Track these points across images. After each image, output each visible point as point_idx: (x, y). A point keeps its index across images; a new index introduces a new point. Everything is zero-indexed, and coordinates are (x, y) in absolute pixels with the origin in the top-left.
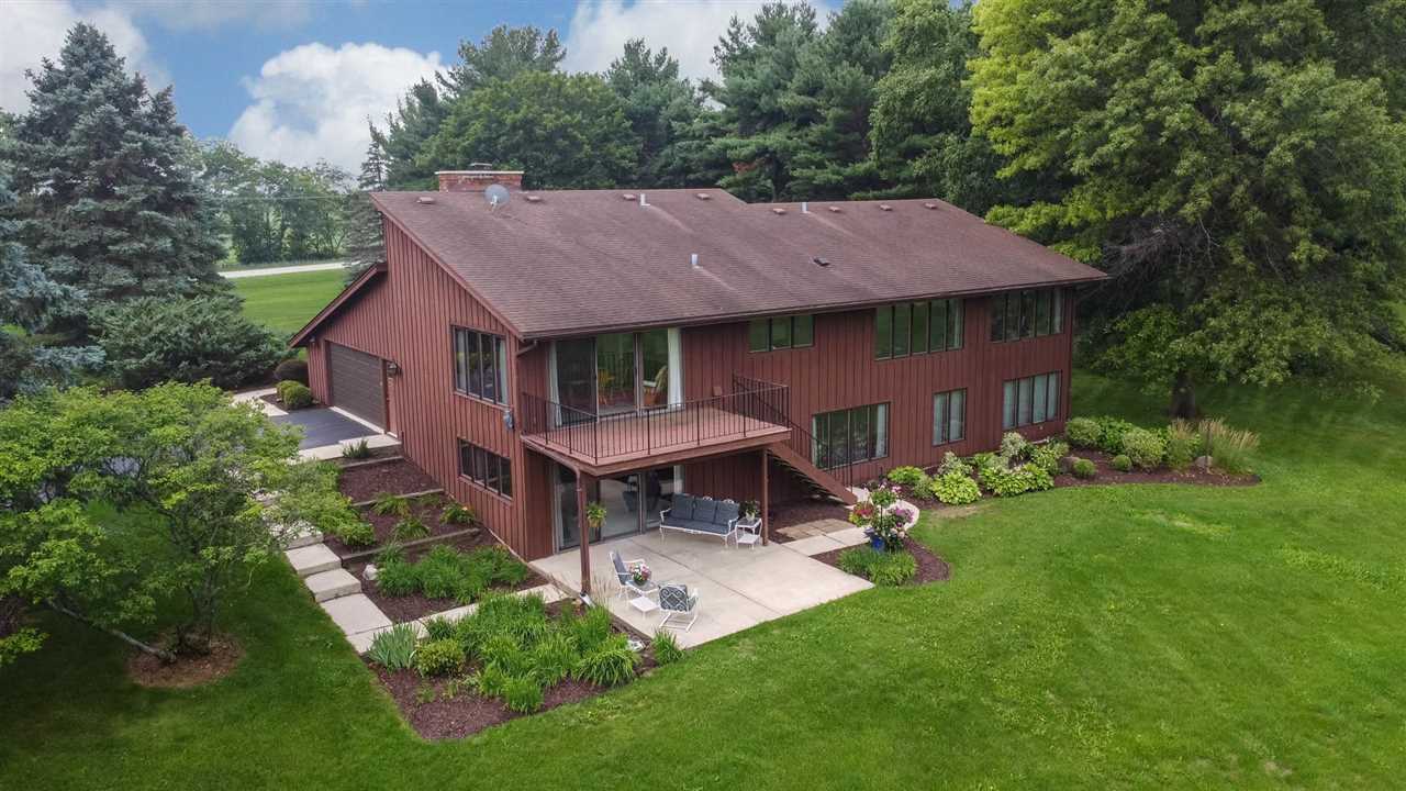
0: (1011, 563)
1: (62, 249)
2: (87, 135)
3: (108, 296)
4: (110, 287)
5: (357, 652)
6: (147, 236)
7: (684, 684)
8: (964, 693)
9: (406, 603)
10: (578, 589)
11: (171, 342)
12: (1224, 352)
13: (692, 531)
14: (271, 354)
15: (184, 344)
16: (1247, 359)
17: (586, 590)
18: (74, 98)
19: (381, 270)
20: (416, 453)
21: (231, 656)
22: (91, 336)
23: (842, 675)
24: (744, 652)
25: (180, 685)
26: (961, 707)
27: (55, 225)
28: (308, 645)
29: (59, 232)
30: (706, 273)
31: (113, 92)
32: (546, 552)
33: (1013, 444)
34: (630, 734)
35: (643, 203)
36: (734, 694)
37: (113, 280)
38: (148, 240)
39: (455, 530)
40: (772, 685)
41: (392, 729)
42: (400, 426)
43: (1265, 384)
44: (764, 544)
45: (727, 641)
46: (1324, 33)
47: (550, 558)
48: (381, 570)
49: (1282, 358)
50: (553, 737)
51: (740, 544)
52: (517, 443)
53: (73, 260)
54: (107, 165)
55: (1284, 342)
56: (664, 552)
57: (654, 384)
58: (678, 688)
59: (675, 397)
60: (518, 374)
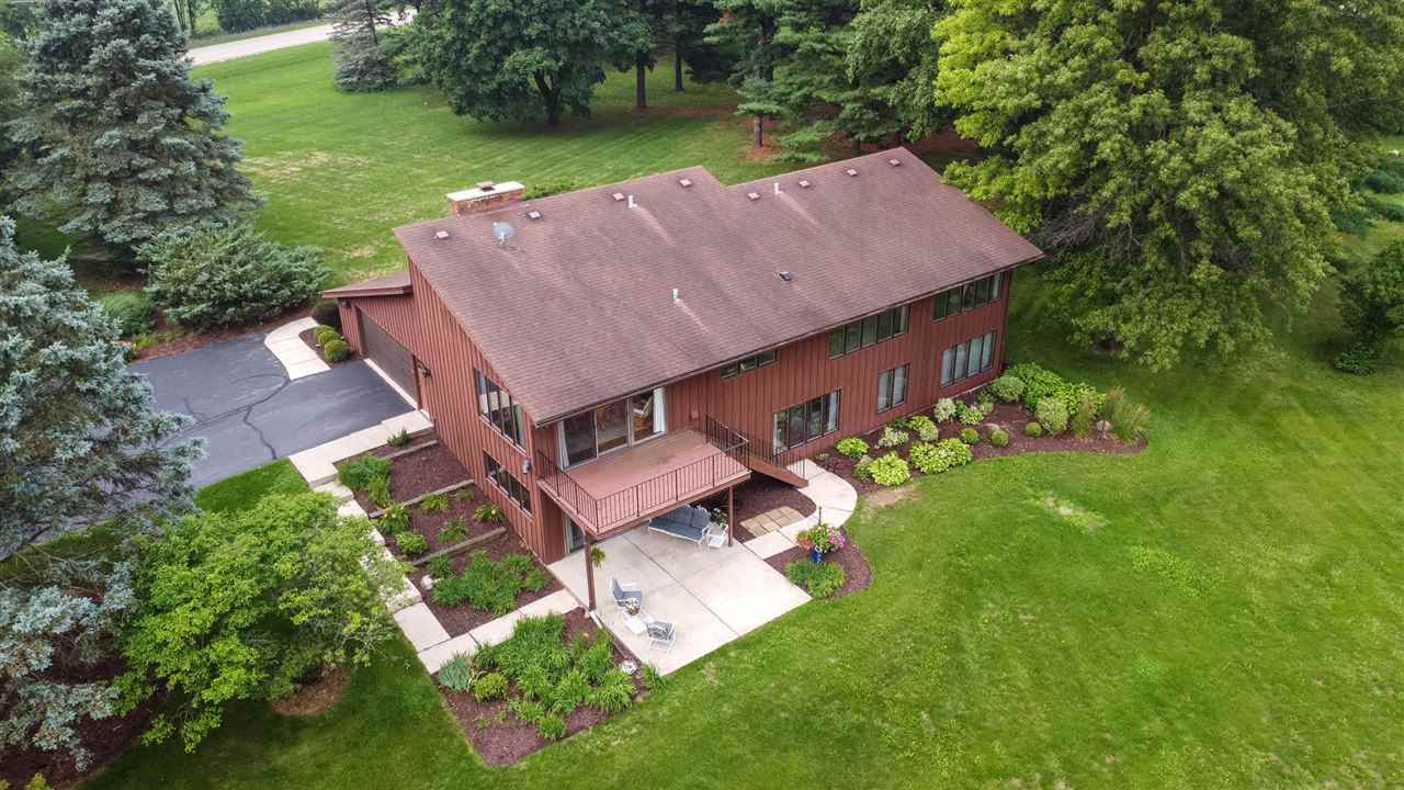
0: (919, 567)
1: (97, 177)
2: (102, 67)
3: (145, 220)
4: (145, 211)
5: (427, 672)
6: (171, 160)
7: (665, 711)
8: (864, 714)
9: (458, 616)
10: (586, 602)
11: (216, 289)
12: (1129, 332)
13: (673, 535)
14: (303, 290)
15: (228, 294)
16: (1146, 342)
17: (592, 606)
18: (83, 28)
19: (408, 291)
20: (448, 437)
21: (339, 679)
22: (140, 270)
23: (777, 698)
24: (710, 676)
25: (309, 712)
26: (860, 728)
27: (85, 151)
28: (392, 665)
29: (91, 160)
30: (685, 308)
31: (119, 19)
32: (560, 555)
33: (945, 409)
34: (628, 760)
35: (631, 205)
36: (701, 719)
37: (146, 205)
38: (173, 164)
39: (488, 530)
40: (727, 709)
41: (462, 755)
42: (430, 402)
43: (1155, 369)
44: (730, 544)
45: (696, 666)
46: (1251, 70)
47: (563, 560)
48: (436, 581)
49: (1174, 346)
50: (574, 763)
51: (711, 548)
52: (535, 488)
53: (107, 186)
54: (126, 95)
55: (1178, 333)
56: (652, 555)
57: (642, 412)
58: (661, 714)
59: (660, 425)
60: (533, 438)
